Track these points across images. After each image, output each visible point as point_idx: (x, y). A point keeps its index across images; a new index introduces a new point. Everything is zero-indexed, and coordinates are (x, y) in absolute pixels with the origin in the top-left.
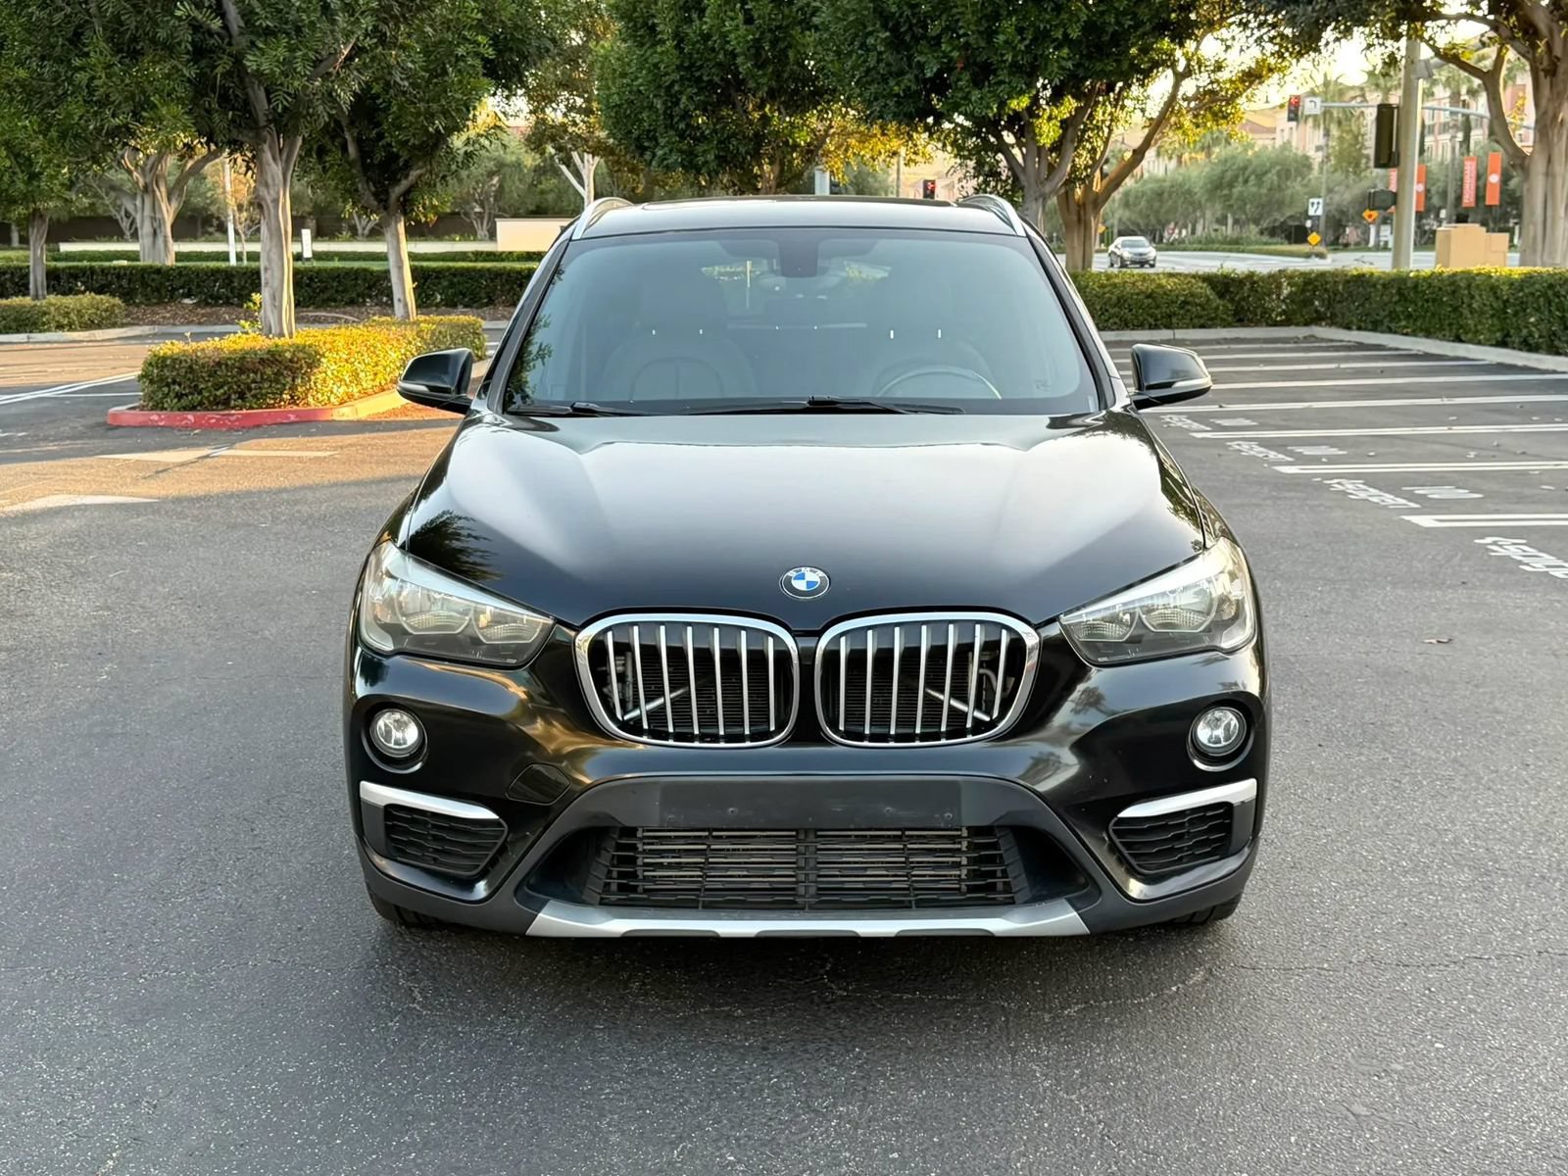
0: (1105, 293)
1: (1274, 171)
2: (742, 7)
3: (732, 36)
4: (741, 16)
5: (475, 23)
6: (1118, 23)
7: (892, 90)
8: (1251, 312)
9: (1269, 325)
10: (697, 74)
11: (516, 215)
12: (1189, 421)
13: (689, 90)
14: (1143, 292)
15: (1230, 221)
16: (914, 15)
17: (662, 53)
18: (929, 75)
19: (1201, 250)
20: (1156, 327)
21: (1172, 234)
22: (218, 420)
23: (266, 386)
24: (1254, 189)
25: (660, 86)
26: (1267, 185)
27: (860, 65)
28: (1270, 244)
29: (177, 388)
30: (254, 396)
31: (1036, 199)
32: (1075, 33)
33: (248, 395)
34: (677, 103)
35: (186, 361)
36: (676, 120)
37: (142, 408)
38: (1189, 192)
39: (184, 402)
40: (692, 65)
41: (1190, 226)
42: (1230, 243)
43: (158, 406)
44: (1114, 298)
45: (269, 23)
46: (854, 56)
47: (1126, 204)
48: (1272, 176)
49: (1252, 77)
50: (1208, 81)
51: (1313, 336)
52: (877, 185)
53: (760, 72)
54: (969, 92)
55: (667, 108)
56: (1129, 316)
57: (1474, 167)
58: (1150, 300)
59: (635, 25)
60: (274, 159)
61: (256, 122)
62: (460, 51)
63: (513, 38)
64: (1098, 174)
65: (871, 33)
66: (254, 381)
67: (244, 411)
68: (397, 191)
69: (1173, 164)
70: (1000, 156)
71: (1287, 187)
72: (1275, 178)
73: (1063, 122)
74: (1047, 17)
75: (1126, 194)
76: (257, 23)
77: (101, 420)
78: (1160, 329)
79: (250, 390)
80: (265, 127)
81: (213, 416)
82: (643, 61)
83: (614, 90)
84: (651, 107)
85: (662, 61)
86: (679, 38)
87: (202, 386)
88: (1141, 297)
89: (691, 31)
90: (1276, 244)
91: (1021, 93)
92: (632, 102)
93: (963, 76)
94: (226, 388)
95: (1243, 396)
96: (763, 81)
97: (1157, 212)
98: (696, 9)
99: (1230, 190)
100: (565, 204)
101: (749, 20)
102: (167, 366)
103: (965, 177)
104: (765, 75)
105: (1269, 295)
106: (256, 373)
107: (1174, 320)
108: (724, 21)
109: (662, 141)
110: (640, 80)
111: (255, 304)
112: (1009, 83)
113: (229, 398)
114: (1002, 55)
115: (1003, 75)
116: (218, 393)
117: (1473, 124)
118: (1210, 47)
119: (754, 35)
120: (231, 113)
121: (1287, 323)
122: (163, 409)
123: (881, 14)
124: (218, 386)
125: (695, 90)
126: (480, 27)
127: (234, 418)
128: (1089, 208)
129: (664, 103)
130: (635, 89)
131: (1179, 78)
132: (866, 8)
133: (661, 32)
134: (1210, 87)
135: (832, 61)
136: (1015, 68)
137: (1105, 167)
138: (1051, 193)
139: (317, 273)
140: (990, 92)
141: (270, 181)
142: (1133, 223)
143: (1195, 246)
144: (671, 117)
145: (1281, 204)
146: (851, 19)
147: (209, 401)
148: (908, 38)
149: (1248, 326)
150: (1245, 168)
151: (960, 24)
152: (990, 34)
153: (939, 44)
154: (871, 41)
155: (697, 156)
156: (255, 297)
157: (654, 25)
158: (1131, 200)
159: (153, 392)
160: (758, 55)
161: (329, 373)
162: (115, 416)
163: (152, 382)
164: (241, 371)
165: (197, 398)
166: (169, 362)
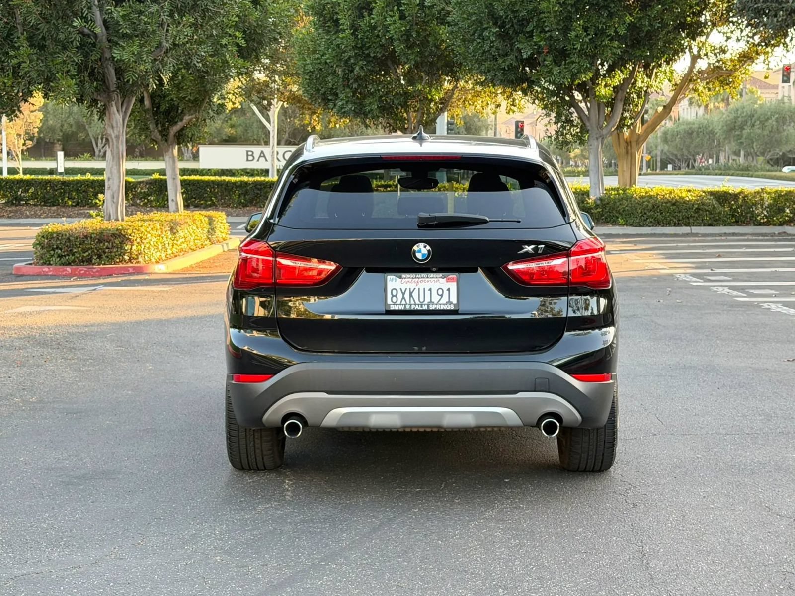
0: (644, 202)
1: (773, 119)
2: (398, 10)
3: (391, 28)
4: (397, 14)
5: (234, 24)
6: (651, 25)
7: (500, 65)
8: (744, 216)
9: (755, 225)
10: (366, 52)
11: (212, 143)
12: (691, 277)
13: (361, 62)
14: (670, 201)
15: (742, 153)
16: (515, 17)
17: (342, 38)
18: (525, 56)
19: (721, 175)
20: (679, 225)
21: (700, 162)
22: (86, 271)
23: (115, 250)
24: (760, 131)
25: (341, 60)
26: (768, 128)
27: (479, 49)
28: (772, 171)
29: (59, 251)
30: (107, 257)
31: (597, 139)
32: (622, 31)
33: (104, 256)
34: (352, 71)
35: (66, 235)
36: (351, 82)
37: (36, 264)
38: (712, 132)
39: (63, 260)
40: (363, 46)
41: (715, 156)
42: (742, 170)
43: (47, 263)
44: (650, 205)
45: (128, 31)
46: (475, 43)
47: (665, 140)
48: (772, 122)
49: (746, 58)
50: (716, 60)
51: (784, 233)
52: (480, 124)
53: (410, 52)
54: (551, 68)
55: (345, 74)
56: (660, 217)
58: (674, 207)
59: (325, 20)
60: (118, 111)
61: (108, 88)
62: (224, 42)
63: (256, 33)
64: (639, 121)
65: (486, 29)
66: (108, 248)
67: (101, 266)
68: (174, 129)
69: (701, 111)
70: (572, 110)
71: (784, 130)
72: (774, 123)
73: (614, 88)
74: (604, 21)
75: (665, 133)
76: (121, 31)
77: (9, 272)
78: (681, 226)
79: (105, 253)
80: (114, 91)
81: (83, 269)
82: (329, 43)
83: (308, 62)
84: (334, 73)
85: (342, 43)
86: (355, 29)
87: (75, 250)
88: (669, 204)
89: (363, 24)
90: (776, 171)
91: (588, 69)
92: (321, 69)
93: (547, 58)
94: (90, 252)
95: (728, 265)
96: (411, 57)
97: (688, 146)
98: (366, 9)
99: (741, 131)
100: (250, 135)
101: (402, 17)
102: (53, 238)
103: (549, 122)
104: (413, 53)
105: (755, 205)
106: (109, 242)
107: (691, 220)
108: (385, 18)
109: (342, 96)
110: (327, 56)
111: (100, 201)
112: (579, 63)
113: (92, 257)
114: (574, 45)
115: (575, 58)
116: (85, 255)
118: (716, 38)
119: (405, 27)
120: (95, 83)
121: (767, 224)
122: (50, 264)
123: (493, 16)
124: (85, 251)
125: (365, 63)
126: (236, 27)
127: (96, 270)
128: (634, 144)
129: (344, 71)
130: (323, 61)
131: (695, 58)
132: (483, 13)
133: (343, 24)
134: (717, 64)
135: (459, 46)
136: (582, 53)
137: (646, 116)
138: (606, 134)
139: (92, 183)
140: (565, 68)
141: (115, 125)
142: (673, 154)
143: (717, 171)
144: (348, 79)
145: (779, 142)
146: (473, 19)
147: (79, 260)
148: (511, 32)
149: (741, 225)
150: (752, 116)
151: (546, 24)
152: (566, 30)
153: (532, 36)
154: (486, 33)
155: (365, 107)
156: (101, 196)
157: (338, 20)
158: (669, 137)
159: (42, 254)
160: (408, 40)
161: (152, 243)
162: (18, 269)
163: (43, 248)
164: (100, 241)
165: (72, 258)
166: (55, 235)
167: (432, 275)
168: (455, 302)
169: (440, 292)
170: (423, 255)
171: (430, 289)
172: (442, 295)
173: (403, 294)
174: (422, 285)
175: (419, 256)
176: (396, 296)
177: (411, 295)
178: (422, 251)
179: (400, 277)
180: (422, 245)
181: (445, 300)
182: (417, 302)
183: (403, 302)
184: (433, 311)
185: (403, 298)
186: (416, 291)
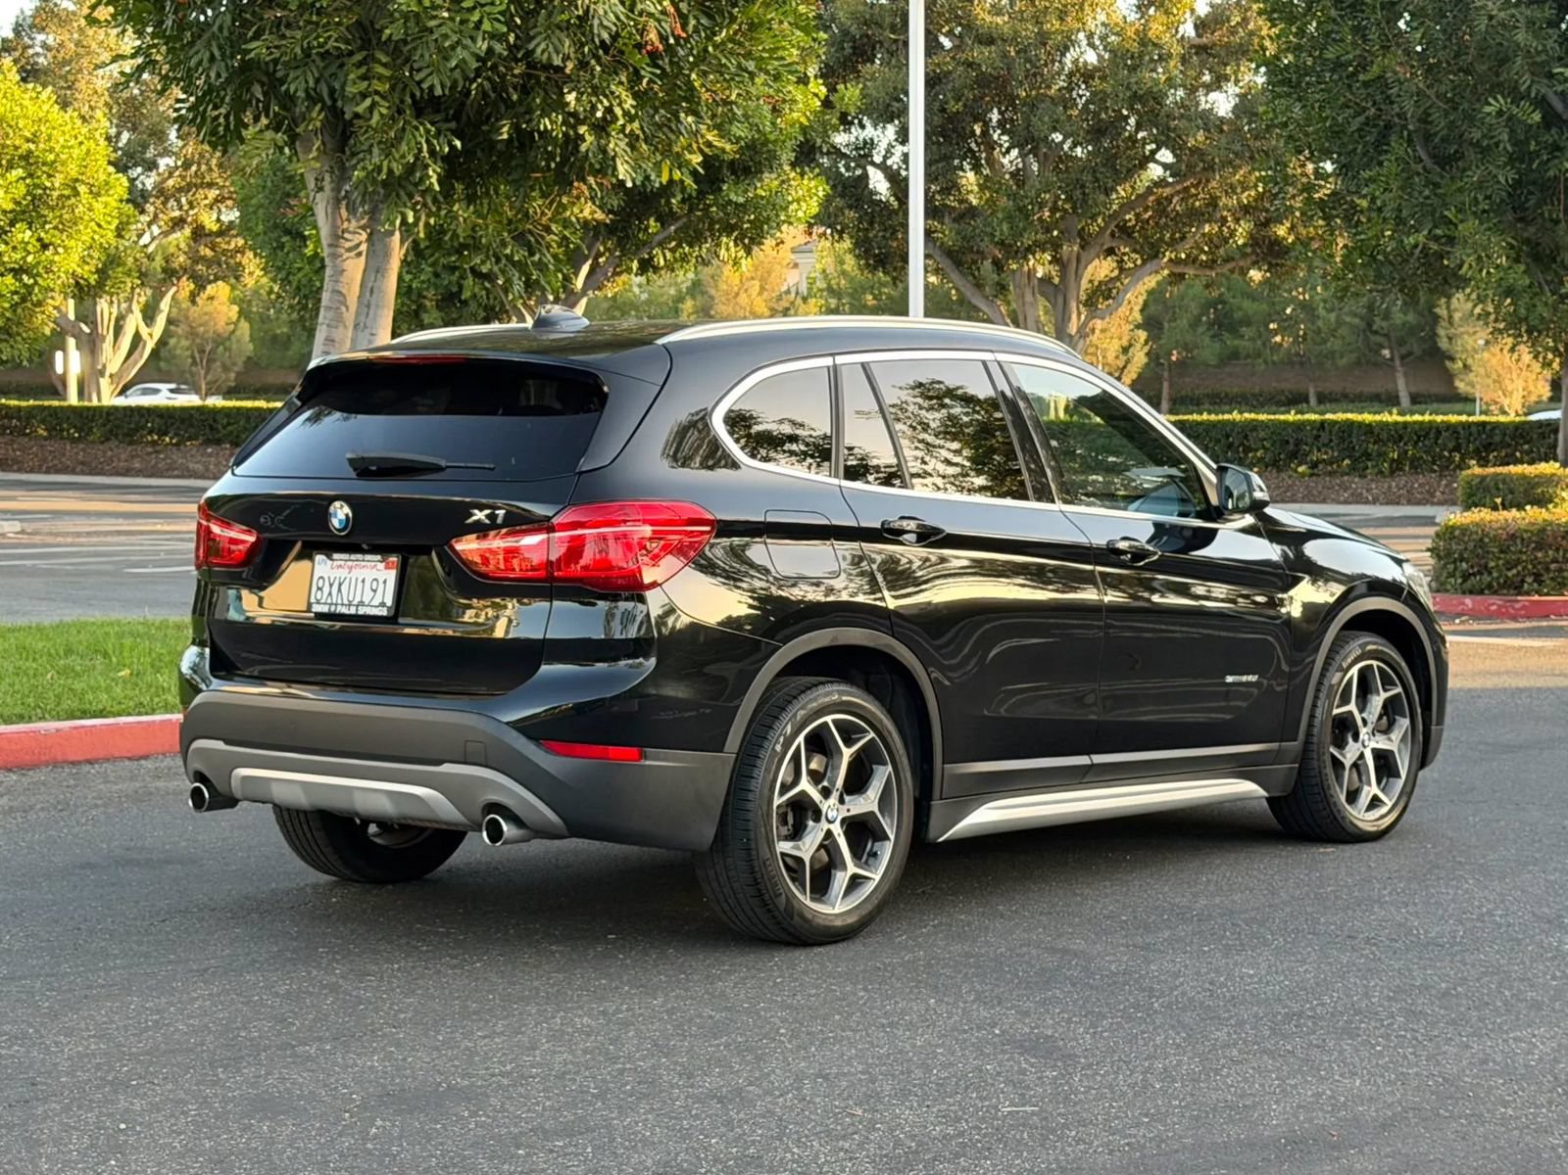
22: (1501, 606)
29: (1464, 565)
30: (1554, 579)
33: (1546, 578)
39: (1469, 583)
66: (1555, 561)
67: (1536, 597)
79: (1548, 570)
81: (1495, 602)
87: (1492, 564)
94: (1520, 568)
106: (1557, 550)
113: (1523, 580)
116: (1510, 574)
124: (1511, 566)
127: (1518, 606)
147: (1499, 584)
164: (1540, 547)
165: (1486, 578)
166: (1457, 533)
168: (389, 602)
169: (375, 586)
170: (342, 522)
171: (363, 581)
172: (375, 591)
173: (331, 585)
174: (354, 574)
175: (336, 523)
176: (322, 589)
177: (339, 590)
178: (339, 514)
179: (332, 559)
180: (338, 505)
181: (378, 599)
182: (345, 602)
183: (329, 601)
184: (361, 616)
185: (330, 594)
186: (347, 581)
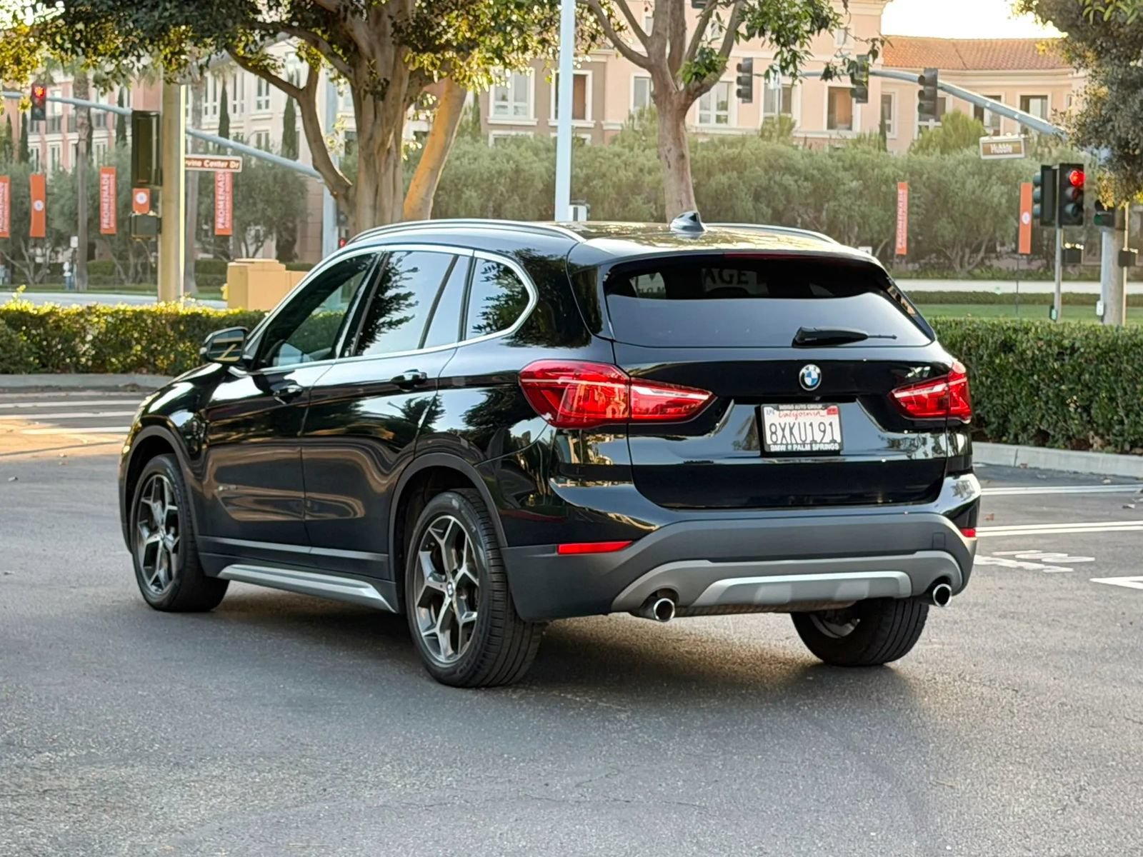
57: (112, 181)
117: (94, 123)
167: (812, 406)
168: (838, 439)
169: (822, 428)
170: (813, 380)
171: (811, 425)
172: (824, 432)
173: (783, 430)
174: (801, 420)
175: (808, 381)
176: (775, 433)
177: (791, 433)
178: (811, 374)
179: (778, 409)
180: (811, 367)
181: (828, 438)
182: (799, 442)
183: (784, 442)
184: (816, 452)
185: (784, 436)
186: (797, 426)
